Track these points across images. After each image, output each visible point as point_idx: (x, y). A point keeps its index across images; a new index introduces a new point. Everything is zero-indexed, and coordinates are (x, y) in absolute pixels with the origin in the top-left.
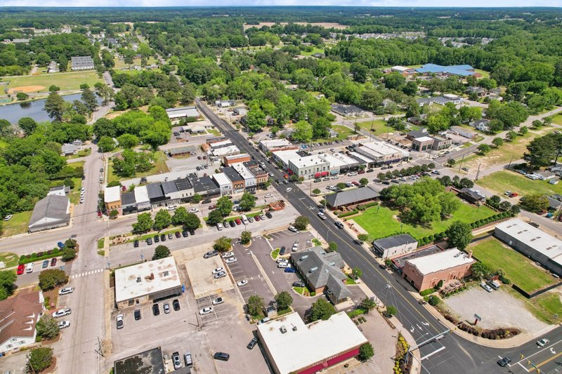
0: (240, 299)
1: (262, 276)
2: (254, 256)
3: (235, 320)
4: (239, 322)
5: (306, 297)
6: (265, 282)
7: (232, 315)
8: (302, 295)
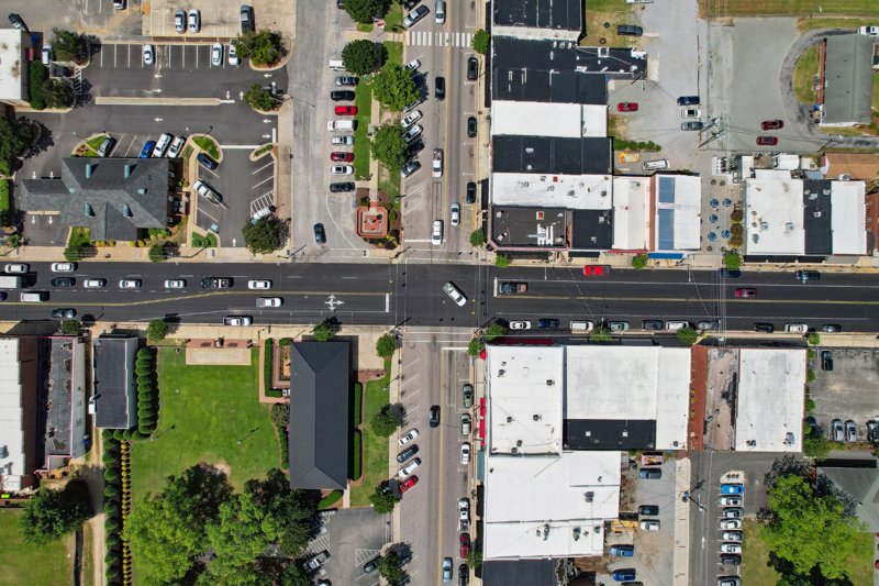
0: (116, 38)
1: (156, 95)
2: (216, 102)
3: (75, 14)
4: (67, 20)
5: (78, 146)
6: (140, 95)
7: (86, 12)
8: (83, 142)
